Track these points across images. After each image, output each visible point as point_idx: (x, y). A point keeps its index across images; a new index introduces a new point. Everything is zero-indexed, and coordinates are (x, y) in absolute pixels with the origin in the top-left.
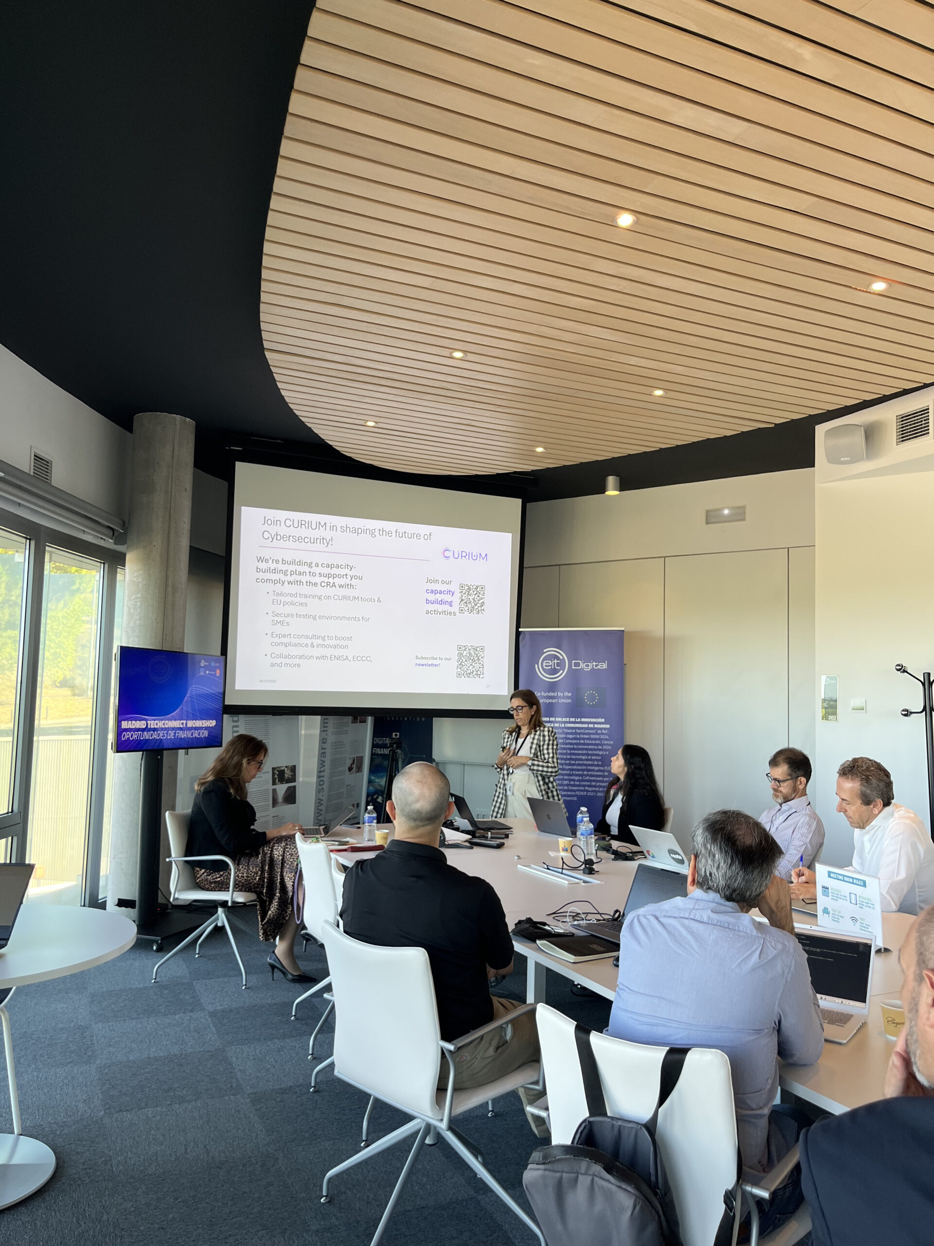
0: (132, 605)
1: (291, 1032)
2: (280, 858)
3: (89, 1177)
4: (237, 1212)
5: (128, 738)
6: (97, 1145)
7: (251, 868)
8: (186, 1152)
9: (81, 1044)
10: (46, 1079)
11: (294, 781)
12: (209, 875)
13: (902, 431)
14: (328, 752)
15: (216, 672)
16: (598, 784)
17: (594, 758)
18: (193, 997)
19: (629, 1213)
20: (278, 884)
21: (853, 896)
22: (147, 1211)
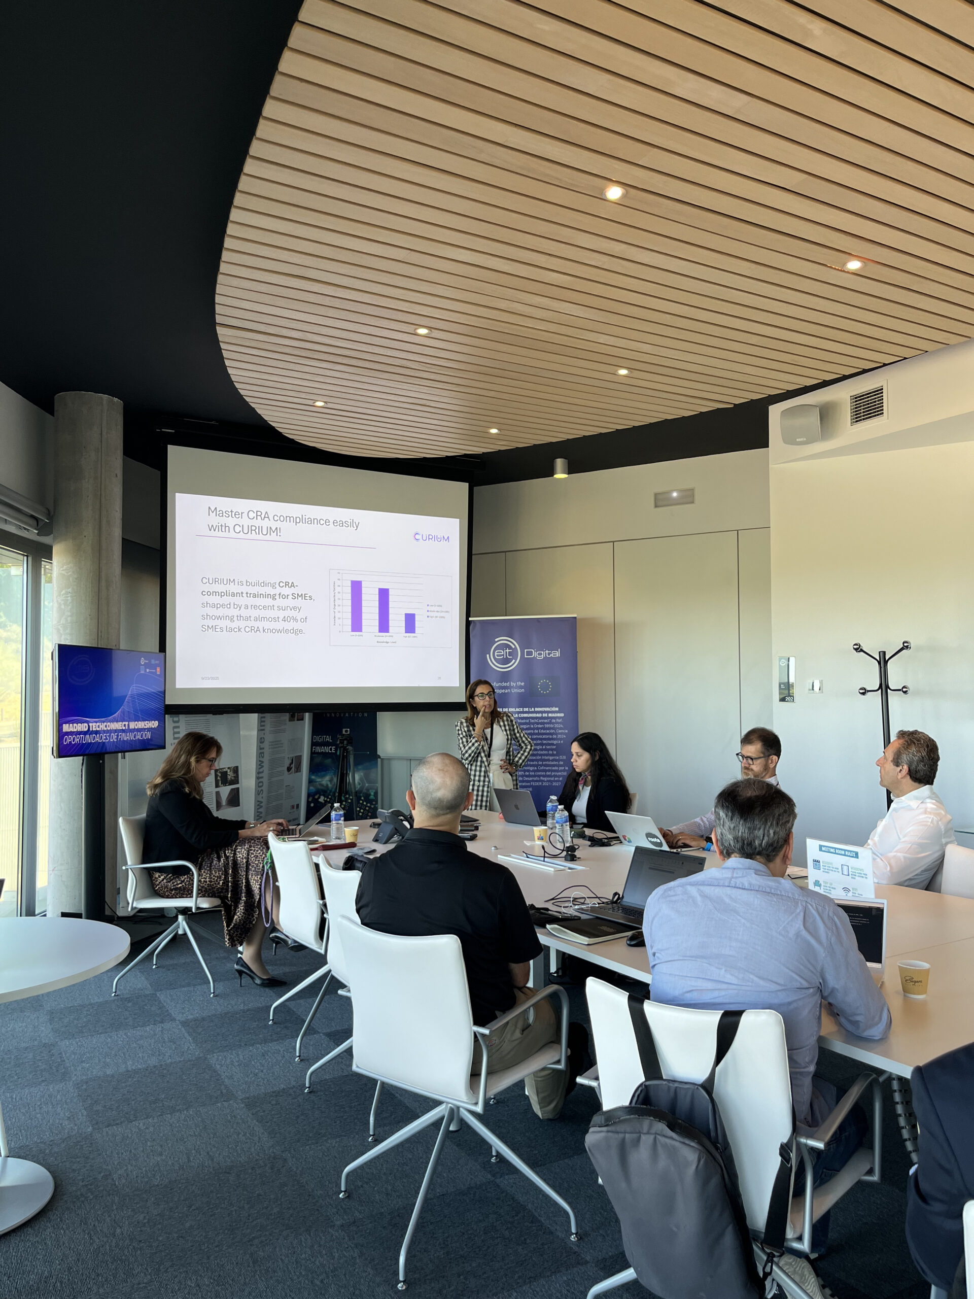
0: (62, 600)
1: (271, 1036)
2: (245, 861)
3: (92, 1194)
4: (256, 1215)
5: (70, 742)
6: (93, 1161)
7: (213, 872)
8: (189, 1161)
9: (51, 1062)
10: (21, 1099)
11: (238, 783)
12: (169, 882)
13: (856, 411)
14: (267, 751)
15: (156, 669)
16: (553, 774)
17: (548, 747)
18: (160, 1008)
19: (694, 1167)
20: (243, 888)
21: (845, 868)
22: (161, 1221)
